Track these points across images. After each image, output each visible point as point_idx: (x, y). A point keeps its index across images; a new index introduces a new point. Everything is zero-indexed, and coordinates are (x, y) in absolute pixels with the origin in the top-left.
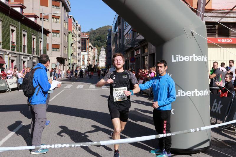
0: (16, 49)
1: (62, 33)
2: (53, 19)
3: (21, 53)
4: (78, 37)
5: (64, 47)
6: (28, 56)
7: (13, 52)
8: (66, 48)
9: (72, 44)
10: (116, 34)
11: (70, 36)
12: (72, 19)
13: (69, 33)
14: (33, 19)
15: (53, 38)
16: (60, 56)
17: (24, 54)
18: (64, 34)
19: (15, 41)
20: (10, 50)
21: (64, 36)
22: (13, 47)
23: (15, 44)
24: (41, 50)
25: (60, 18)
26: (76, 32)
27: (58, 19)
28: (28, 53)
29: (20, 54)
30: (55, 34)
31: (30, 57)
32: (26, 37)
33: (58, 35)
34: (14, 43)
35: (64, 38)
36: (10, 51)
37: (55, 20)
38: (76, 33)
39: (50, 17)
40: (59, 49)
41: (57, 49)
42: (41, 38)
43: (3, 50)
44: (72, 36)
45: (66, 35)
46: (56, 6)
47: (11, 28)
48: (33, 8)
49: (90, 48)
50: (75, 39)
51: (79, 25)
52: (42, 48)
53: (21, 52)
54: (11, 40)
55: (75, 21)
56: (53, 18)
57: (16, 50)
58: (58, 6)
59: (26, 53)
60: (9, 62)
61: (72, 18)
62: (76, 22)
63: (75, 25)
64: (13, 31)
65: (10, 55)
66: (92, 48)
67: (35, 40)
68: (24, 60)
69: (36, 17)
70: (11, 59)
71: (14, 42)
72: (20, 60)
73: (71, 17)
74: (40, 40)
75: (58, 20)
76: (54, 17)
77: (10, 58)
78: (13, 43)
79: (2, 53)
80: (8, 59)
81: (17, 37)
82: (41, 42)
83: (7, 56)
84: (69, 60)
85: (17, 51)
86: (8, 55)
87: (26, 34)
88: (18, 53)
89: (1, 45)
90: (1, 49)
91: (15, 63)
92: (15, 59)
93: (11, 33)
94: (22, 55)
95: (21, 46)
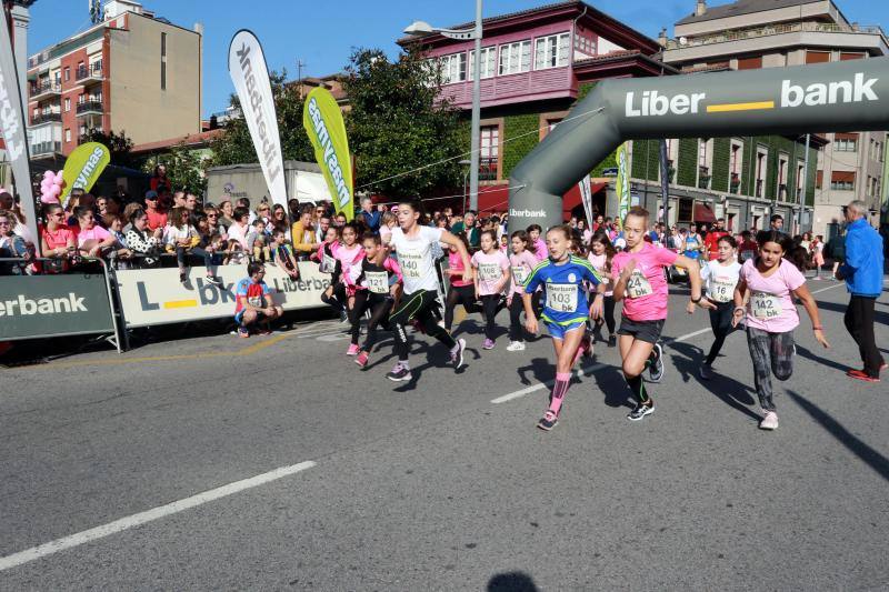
0: (739, 187)
1: (864, 139)
3: (751, 198)
5: (869, 177)
6: (767, 204)
7: (732, 195)
8: (875, 180)
15: (837, 155)
17: (758, 199)
18: (872, 140)
19: (739, 171)
20: (727, 191)
21: (870, 148)
22: (735, 185)
23: (740, 178)
24: (799, 190)
28: (766, 198)
29: (748, 201)
30: (843, 145)
31: (771, 208)
32: (765, 158)
33: (851, 145)
34: (737, 175)
35: (870, 154)
36: (728, 194)
40: (851, 183)
41: (847, 185)
42: (803, 160)
43: (716, 193)
45: (877, 144)
47: (734, 142)
52: (802, 182)
53: (752, 195)
54: (731, 170)
57: (739, 191)
59: (763, 198)
64: (736, 148)
65: (727, 202)
67: (786, 165)
68: (756, 213)
70: (728, 211)
71: (736, 172)
72: (748, 214)
74: (799, 163)
77: (725, 210)
78: (735, 176)
79: (711, 200)
80: (722, 210)
81: (745, 163)
82: (801, 167)
83: (721, 206)
85: (743, 193)
86: (723, 202)
87: (765, 151)
88: (744, 197)
89: (710, 182)
90: (709, 190)
91: (735, 220)
92: (736, 211)
93: (732, 154)
94: (754, 202)
95: (752, 182)
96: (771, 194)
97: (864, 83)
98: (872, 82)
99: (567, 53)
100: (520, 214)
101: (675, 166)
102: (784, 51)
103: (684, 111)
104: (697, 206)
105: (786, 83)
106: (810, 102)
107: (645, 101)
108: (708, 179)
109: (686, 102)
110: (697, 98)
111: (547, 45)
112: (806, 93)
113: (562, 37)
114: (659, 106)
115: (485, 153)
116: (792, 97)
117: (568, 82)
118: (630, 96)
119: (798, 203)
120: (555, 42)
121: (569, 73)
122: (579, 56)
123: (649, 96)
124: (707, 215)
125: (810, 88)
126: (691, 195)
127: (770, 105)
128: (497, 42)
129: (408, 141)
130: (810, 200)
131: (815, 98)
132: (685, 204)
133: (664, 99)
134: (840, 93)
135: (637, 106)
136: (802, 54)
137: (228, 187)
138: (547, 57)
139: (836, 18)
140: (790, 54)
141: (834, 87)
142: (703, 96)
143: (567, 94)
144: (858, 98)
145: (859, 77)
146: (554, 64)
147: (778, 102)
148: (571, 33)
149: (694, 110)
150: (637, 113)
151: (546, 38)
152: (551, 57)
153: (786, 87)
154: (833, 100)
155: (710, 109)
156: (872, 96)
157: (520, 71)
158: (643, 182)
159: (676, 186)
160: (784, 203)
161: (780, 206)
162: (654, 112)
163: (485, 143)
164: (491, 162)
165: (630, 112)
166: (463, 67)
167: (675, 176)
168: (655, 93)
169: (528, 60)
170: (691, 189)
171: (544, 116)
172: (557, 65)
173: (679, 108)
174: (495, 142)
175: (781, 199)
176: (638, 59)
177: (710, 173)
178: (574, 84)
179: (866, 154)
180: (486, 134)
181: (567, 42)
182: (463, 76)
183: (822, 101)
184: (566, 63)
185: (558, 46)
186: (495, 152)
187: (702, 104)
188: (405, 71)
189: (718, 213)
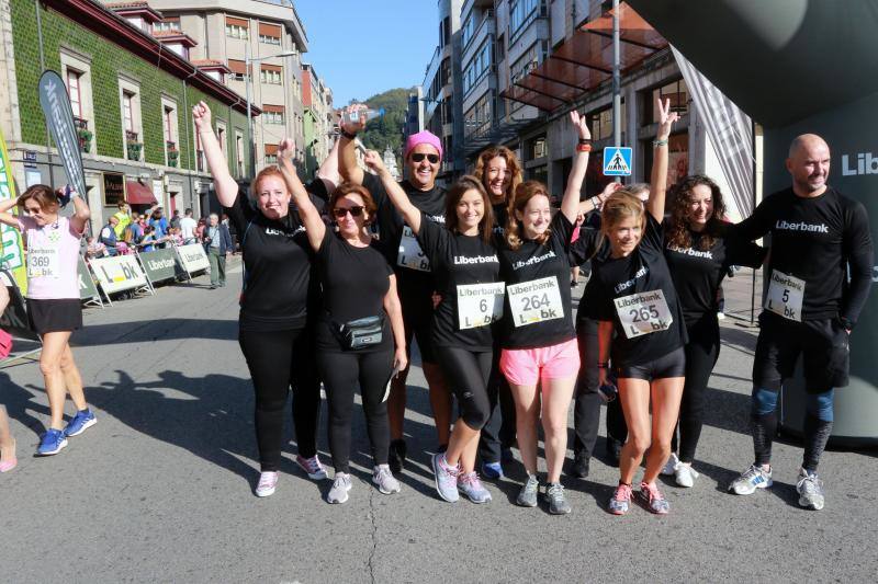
0: (178, 159)
1: (290, 112)
2: (262, 74)
3: (193, 173)
4: (326, 121)
7: (172, 169)
9: (316, 141)
10: (437, 110)
11: (308, 118)
12: (311, 74)
13: (306, 112)
14: (215, 76)
15: (269, 128)
17: (201, 174)
18: (296, 114)
19: (176, 139)
20: (164, 164)
21: (295, 121)
22: (173, 156)
23: (177, 147)
24: (240, 163)
25: (283, 71)
26: (322, 110)
27: (278, 73)
29: (190, 176)
30: (271, 117)
33: (278, 117)
34: (173, 144)
35: (295, 127)
36: (166, 168)
37: (269, 76)
38: (320, 112)
39: (257, 68)
42: (240, 129)
43: (152, 166)
44: (314, 120)
45: (299, 118)
46: (269, 37)
47: (165, 102)
48: (207, 47)
49: (358, 151)
50: (320, 129)
51: (326, 90)
52: (242, 156)
53: (193, 168)
54: (166, 138)
55: (316, 79)
56: (263, 71)
57: (179, 164)
58: (277, 38)
59: (205, 173)
60: (166, 200)
61: (309, 70)
62: (321, 80)
63: (318, 89)
64: (168, 110)
65: (167, 178)
66: (362, 151)
67: (224, 134)
68: (201, 190)
69: (222, 71)
70: (169, 189)
71: (173, 141)
72: (192, 191)
73: (305, 67)
74: (238, 133)
75: (276, 77)
76: (267, 69)
77: (165, 187)
78: (171, 145)
79: (147, 175)
80: (161, 190)
81: (181, 129)
82: (239, 138)
83: (160, 182)
85: (182, 167)
86: (161, 178)
88: (185, 171)
89: (142, 152)
90: (142, 163)
91: (179, 198)
92: (179, 189)
93: (165, 117)
94: (195, 176)
95: (192, 154)
101: (91, 127)
102: (202, 13)
104: (128, 184)
108: (138, 148)
124: (143, 194)
126: (119, 170)
132: (113, 181)
136: (221, 17)
140: (209, 17)
158: (44, 149)
159: (98, 158)
167: (93, 142)
170: (119, 161)
177: (141, 139)
179: (293, 127)
189: (158, 192)
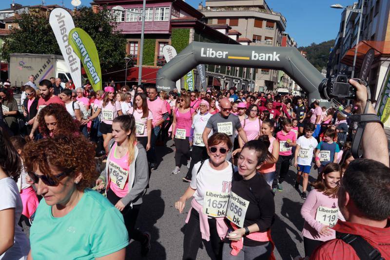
2: (265, 41)
3: (234, 77)
6: (239, 79)
7: (227, 76)
12: (287, 37)
16: (268, 80)
22: (228, 72)
24: (250, 74)
25: (273, 39)
28: (239, 76)
29: (232, 78)
31: (241, 81)
34: (229, 68)
36: (226, 75)
39: (263, 38)
40: (268, 71)
41: (266, 72)
43: (220, 74)
46: (269, 27)
48: (246, 30)
51: (295, 43)
52: (251, 71)
53: (234, 75)
55: (289, 39)
57: (230, 74)
58: (272, 27)
59: (238, 77)
60: (224, 85)
62: (292, 39)
63: (290, 43)
65: (225, 78)
68: (235, 83)
69: (249, 42)
72: (232, 83)
73: (285, 35)
76: (267, 39)
77: (225, 81)
79: (220, 77)
80: (223, 81)
83: (223, 79)
84: (278, 83)
88: (231, 76)
89: (220, 70)
91: (228, 85)
92: (228, 82)
94: (235, 78)
95: (234, 71)
96: (240, 76)
97: (276, 55)
98: (278, 55)
99: (168, 16)
100: (161, 88)
102: (247, 18)
103: (221, 57)
104: (214, 80)
105: (253, 52)
106: (260, 59)
107: (208, 52)
109: (221, 54)
110: (225, 53)
111: (160, 11)
112: (259, 56)
113: (166, 9)
114: (212, 54)
115: (132, 53)
116: (255, 57)
117: (168, 28)
118: (203, 50)
119: (250, 79)
120: (163, 11)
121: (169, 23)
122: (173, 18)
123: (209, 50)
124: (218, 83)
125: (261, 55)
126: (212, 75)
127: (248, 58)
128: (139, 7)
129: (103, 48)
130: (254, 78)
131: (262, 58)
132: (210, 79)
133: (214, 52)
134: (269, 57)
135: (205, 53)
136: (253, 20)
137: (21, 63)
138: (159, 16)
139: (266, 7)
140: (249, 19)
141: (267, 55)
142: (227, 53)
143: (167, 32)
144: (274, 60)
145: (275, 53)
146: (162, 19)
147: (251, 57)
148: (170, 8)
149: (224, 57)
150: (205, 56)
151: (160, 8)
152: (161, 16)
153: (253, 53)
154: (267, 59)
155: (229, 57)
156: (278, 60)
157: (148, 21)
159: (207, 72)
160: (245, 79)
161: (243, 80)
162: (211, 56)
163: (132, 48)
164: (134, 56)
165: (202, 55)
166: (123, 15)
168: (211, 49)
169: (152, 16)
170: (213, 73)
171: (158, 40)
172: (164, 20)
173: (219, 56)
174: (136, 49)
175: (244, 77)
176: (196, 22)
178: (170, 29)
180: (132, 45)
181: (169, 11)
182: (123, 19)
183: (264, 59)
184: (168, 20)
185: (164, 12)
186: (136, 53)
187: (227, 55)
188: (101, 17)
189: (222, 82)
